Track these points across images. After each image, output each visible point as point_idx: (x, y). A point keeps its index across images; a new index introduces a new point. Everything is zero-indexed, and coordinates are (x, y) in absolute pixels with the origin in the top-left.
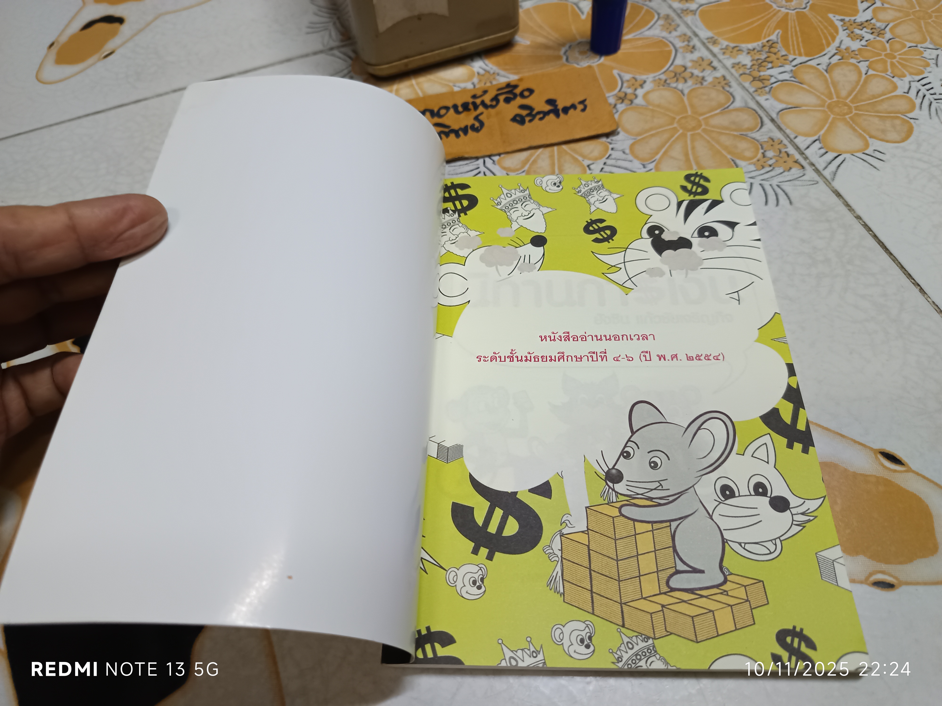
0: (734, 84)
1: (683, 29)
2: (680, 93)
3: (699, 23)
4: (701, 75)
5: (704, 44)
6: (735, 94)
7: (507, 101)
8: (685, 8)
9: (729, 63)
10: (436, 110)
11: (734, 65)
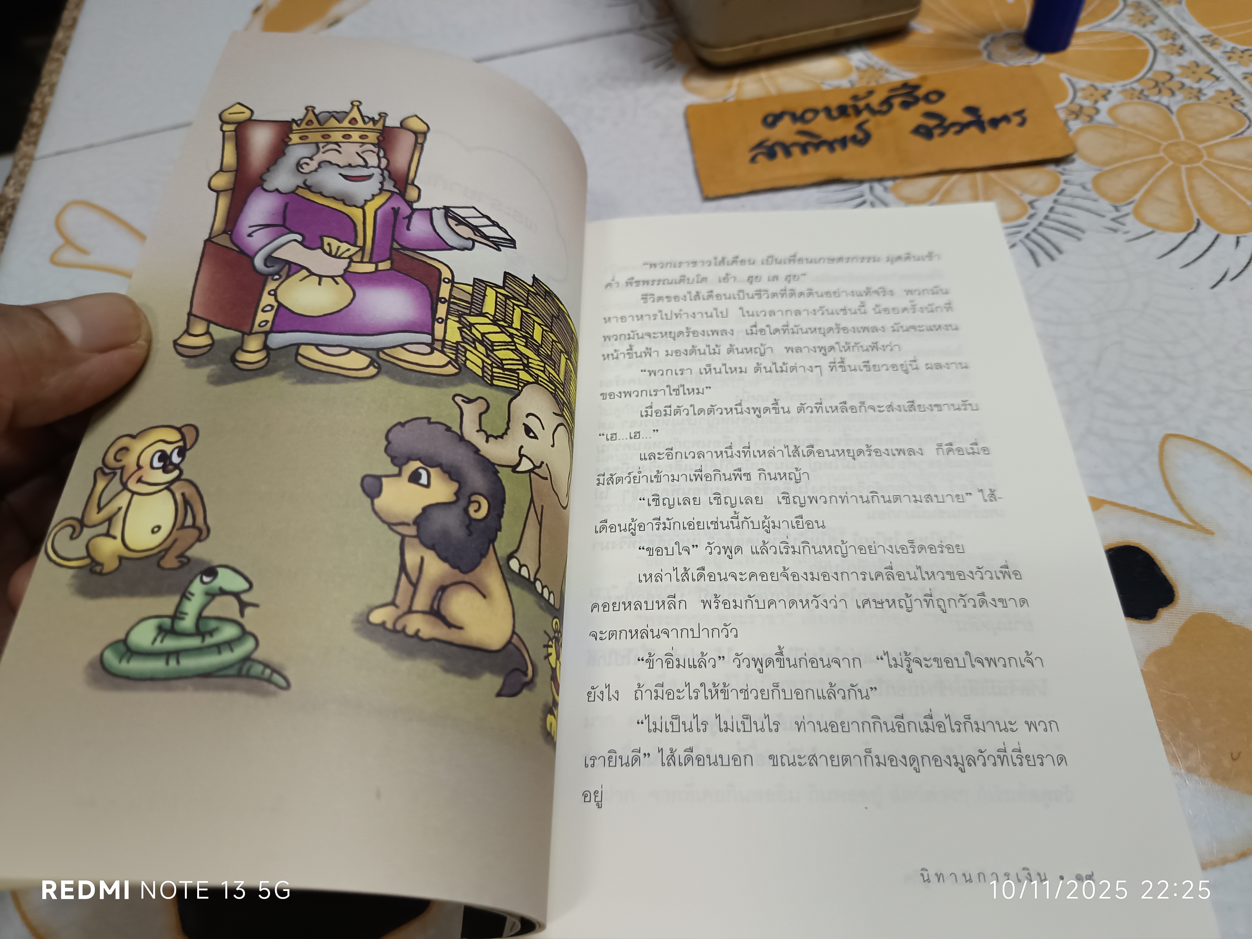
0: (1248, 101)
1: (1162, 22)
2: (1165, 109)
3: (1187, 15)
4: (1196, 86)
5: (1197, 44)
6: (1250, 115)
7: (906, 105)
9: (1238, 72)
10: (799, 112)
11: (1246, 75)
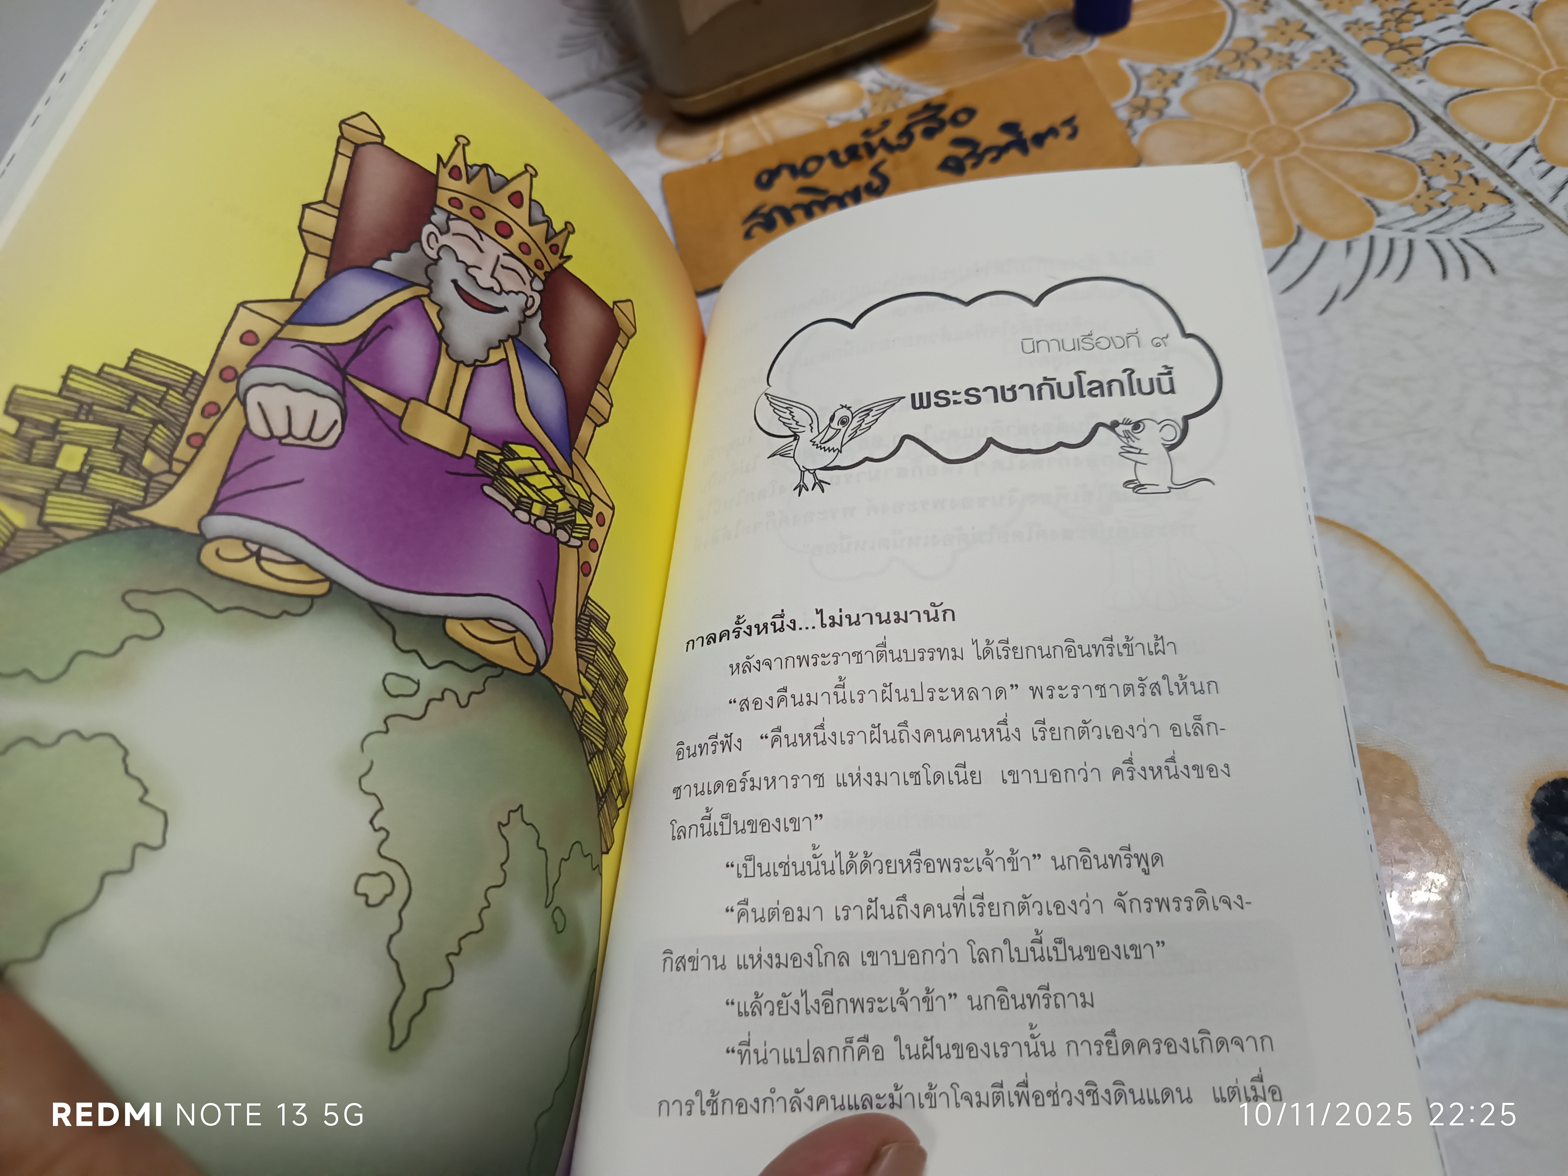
0: (1351, 60)
2: (1250, 87)
4: (1286, 50)
6: (1356, 78)
7: (929, 133)
9: (1337, 23)
10: (799, 163)
11: (1349, 25)
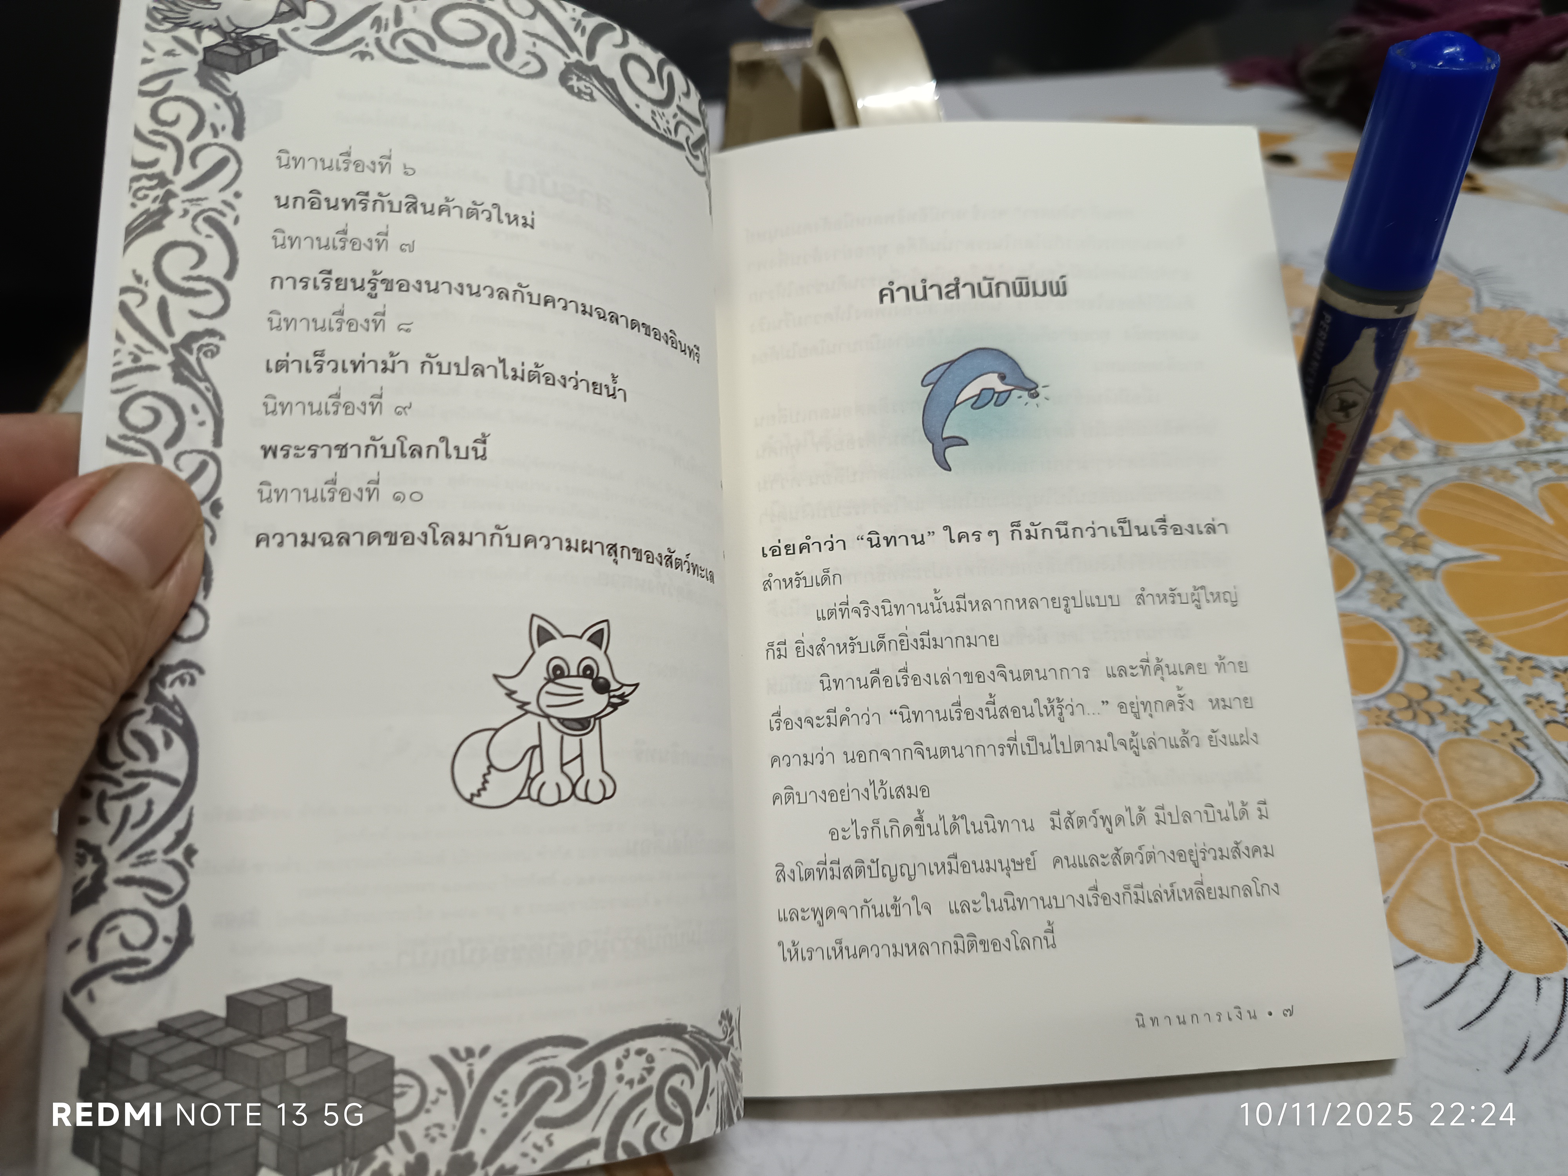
0: (1533, 741)
1: (1413, 606)
3: (1445, 597)
4: (1462, 711)
5: (1459, 642)
6: (1539, 765)
8: (1413, 562)
9: (1518, 692)
11: (1531, 699)
